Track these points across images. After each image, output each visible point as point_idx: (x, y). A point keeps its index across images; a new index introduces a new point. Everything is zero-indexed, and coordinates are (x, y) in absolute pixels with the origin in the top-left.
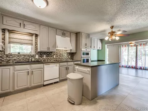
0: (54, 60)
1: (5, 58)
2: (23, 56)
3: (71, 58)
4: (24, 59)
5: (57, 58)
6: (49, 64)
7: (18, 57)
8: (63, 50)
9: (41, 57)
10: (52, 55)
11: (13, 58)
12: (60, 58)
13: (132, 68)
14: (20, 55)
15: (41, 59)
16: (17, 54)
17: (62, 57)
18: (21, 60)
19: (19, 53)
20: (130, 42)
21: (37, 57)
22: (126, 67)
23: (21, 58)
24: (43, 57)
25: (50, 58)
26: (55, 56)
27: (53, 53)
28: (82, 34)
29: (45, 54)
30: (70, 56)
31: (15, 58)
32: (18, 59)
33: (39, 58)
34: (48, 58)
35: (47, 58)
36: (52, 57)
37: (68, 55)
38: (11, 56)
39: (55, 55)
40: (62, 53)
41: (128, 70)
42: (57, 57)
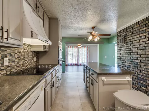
0: (5, 72)
5: (13, 64)
12: (20, 65)
13: (75, 65)
17: (23, 61)
20: (78, 44)
22: (71, 65)
30: (35, 58)
37: (33, 56)
39: (6, 56)
40: (23, 52)
41: (78, 67)
42: (14, 62)
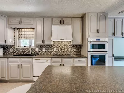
0: (54, 53)
1: (16, 51)
2: (27, 49)
3: (77, 51)
4: (28, 52)
6: (39, 59)
7: (23, 50)
8: (65, 42)
9: (41, 50)
10: (52, 48)
11: (20, 51)
12: (62, 52)
14: (25, 48)
15: (41, 52)
16: (23, 47)
17: (63, 50)
18: (26, 52)
19: (24, 47)
21: (37, 50)
23: (25, 51)
24: (43, 50)
25: (50, 51)
26: (55, 50)
27: (54, 46)
28: (90, 15)
29: (45, 48)
30: (75, 49)
31: (22, 51)
32: (24, 51)
33: (39, 51)
34: (48, 51)
35: (46, 51)
36: (52, 51)
37: (73, 48)
38: (19, 49)
39: (55, 48)
40: (64, 46)
42: (58, 50)
